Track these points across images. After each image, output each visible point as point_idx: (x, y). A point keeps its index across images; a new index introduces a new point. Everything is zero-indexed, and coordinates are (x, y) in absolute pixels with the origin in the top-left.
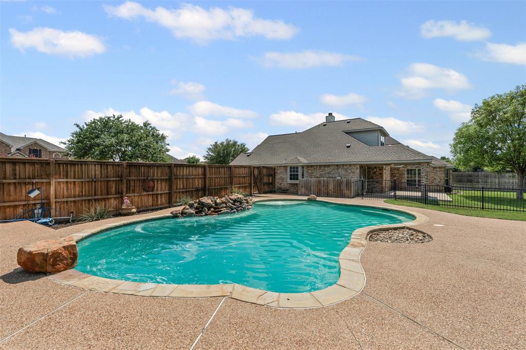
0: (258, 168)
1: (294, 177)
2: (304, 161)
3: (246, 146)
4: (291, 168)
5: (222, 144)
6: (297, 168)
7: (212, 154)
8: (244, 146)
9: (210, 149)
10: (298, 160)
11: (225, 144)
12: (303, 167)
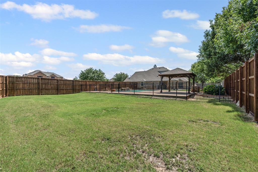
0: (132, 82)
1: (142, 85)
2: (145, 80)
3: (128, 75)
4: (141, 82)
5: (119, 74)
6: (143, 82)
7: (116, 78)
8: (127, 74)
9: (115, 76)
10: (144, 80)
11: (120, 74)
12: (145, 82)
